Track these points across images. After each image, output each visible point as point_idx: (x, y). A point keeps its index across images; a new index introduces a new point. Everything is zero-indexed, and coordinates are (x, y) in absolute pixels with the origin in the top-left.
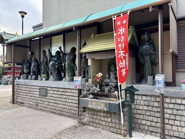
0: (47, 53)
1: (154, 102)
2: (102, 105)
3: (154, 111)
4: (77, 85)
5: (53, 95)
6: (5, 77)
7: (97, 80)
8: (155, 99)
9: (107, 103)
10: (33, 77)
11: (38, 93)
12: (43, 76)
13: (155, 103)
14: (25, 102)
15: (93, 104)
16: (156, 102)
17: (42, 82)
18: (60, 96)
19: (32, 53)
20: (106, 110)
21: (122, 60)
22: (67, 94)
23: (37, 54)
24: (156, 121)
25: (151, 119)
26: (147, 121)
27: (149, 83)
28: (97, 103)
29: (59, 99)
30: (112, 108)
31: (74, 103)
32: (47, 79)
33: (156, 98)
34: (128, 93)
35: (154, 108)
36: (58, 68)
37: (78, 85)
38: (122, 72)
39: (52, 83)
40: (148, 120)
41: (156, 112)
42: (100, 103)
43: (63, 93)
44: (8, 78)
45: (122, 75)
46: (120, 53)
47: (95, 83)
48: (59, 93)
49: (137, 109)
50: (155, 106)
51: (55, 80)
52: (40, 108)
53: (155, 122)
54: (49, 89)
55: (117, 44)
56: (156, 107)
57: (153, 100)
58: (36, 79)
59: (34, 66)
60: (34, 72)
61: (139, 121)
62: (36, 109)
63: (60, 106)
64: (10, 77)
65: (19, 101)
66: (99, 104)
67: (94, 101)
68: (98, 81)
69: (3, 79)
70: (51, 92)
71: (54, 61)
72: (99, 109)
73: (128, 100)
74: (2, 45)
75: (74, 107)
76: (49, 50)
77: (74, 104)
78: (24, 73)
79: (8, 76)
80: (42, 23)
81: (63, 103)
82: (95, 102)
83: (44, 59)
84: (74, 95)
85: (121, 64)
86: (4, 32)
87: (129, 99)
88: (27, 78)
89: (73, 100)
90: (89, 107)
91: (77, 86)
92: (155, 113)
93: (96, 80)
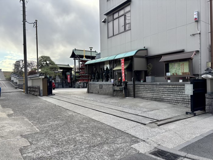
0: (102, 69)
5: (105, 88)
6: (78, 83)
10: (97, 80)
11: (99, 87)
12: (101, 79)
14: (93, 92)
17: (100, 83)
18: (107, 88)
19: (96, 69)
22: (110, 86)
23: (98, 70)
28: (117, 88)
29: (107, 89)
32: (102, 81)
36: (107, 76)
37: (112, 82)
39: (104, 83)
43: (108, 86)
44: (80, 83)
46: (123, 71)
47: (118, 82)
48: (107, 86)
51: (106, 81)
52: (99, 93)
54: (103, 85)
55: (122, 68)
58: (98, 81)
59: (97, 75)
60: (97, 78)
61: (130, 94)
62: (98, 94)
63: (107, 92)
64: (81, 83)
65: (91, 91)
69: (76, 84)
70: (104, 86)
71: (105, 73)
74: (74, 59)
76: (103, 68)
78: (92, 79)
79: (80, 82)
80: (100, 53)
81: (108, 90)
83: (101, 72)
86: (75, 49)
88: (94, 81)
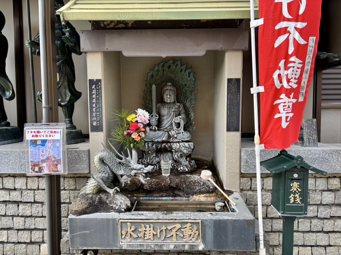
1: (324, 191)
2: (187, 231)
3: (322, 216)
4: (43, 161)
7: (133, 136)
8: (326, 183)
9: (206, 223)
13: (325, 194)
15: (141, 235)
16: (329, 190)
20: (201, 247)
21: (287, 57)
24: (327, 244)
25: (313, 239)
26: (301, 248)
27: (309, 139)
28: (164, 228)
30: (230, 239)
31: (18, 230)
33: (331, 181)
34: (297, 180)
35: (321, 209)
37: (48, 158)
38: (279, 104)
40: (304, 246)
41: (327, 219)
42: (178, 226)
45: (277, 116)
46: (285, 31)
49: (272, 218)
50: (324, 203)
53: (321, 246)
56: (327, 205)
57: (320, 188)
66: (174, 231)
67: (146, 222)
68: (138, 139)
72: (172, 247)
73: (294, 202)
75: (19, 243)
77: (20, 233)
82: (155, 224)
84: (19, 199)
85: (284, 73)
87: (298, 200)
89: (13, 216)
90: (125, 247)
91: (44, 165)
92: (325, 221)
93: (129, 134)
